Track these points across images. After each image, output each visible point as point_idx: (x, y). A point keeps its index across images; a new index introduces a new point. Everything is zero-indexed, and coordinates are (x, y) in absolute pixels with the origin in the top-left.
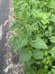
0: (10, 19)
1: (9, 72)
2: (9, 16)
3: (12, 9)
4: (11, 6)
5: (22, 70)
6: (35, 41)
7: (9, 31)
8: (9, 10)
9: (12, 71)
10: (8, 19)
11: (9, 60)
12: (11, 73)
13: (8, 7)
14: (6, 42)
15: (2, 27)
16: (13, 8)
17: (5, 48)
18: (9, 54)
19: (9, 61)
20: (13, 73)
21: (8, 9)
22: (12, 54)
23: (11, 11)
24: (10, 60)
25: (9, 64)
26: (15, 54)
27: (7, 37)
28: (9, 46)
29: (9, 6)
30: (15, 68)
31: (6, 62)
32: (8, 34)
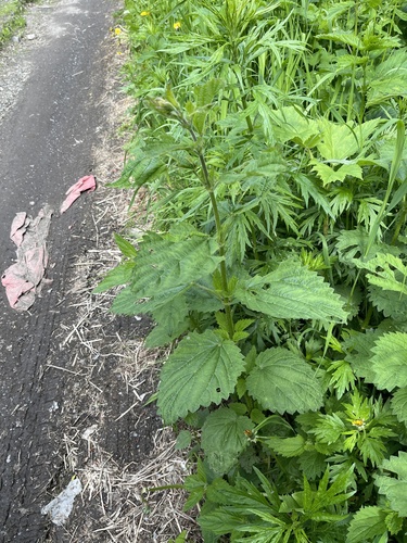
0: (103, 169)
1: (76, 518)
2: (101, 153)
3: (121, 110)
4: (117, 86)
5: (172, 512)
6: (268, 278)
7: (93, 245)
8: (98, 114)
9: (97, 515)
10: (90, 168)
11: (87, 435)
12: (95, 527)
13: (97, 97)
14: (72, 316)
15: (47, 222)
16: (130, 103)
17: (63, 358)
18: (86, 400)
19: (82, 445)
20: (111, 526)
21: (93, 109)
22: (106, 395)
23: (112, 119)
24: (93, 436)
25: (82, 464)
26: (130, 398)
27: (78, 286)
28: (89, 344)
29: (102, 90)
30: (124, 494)
31: (63, 452)
32: (83, 264)
